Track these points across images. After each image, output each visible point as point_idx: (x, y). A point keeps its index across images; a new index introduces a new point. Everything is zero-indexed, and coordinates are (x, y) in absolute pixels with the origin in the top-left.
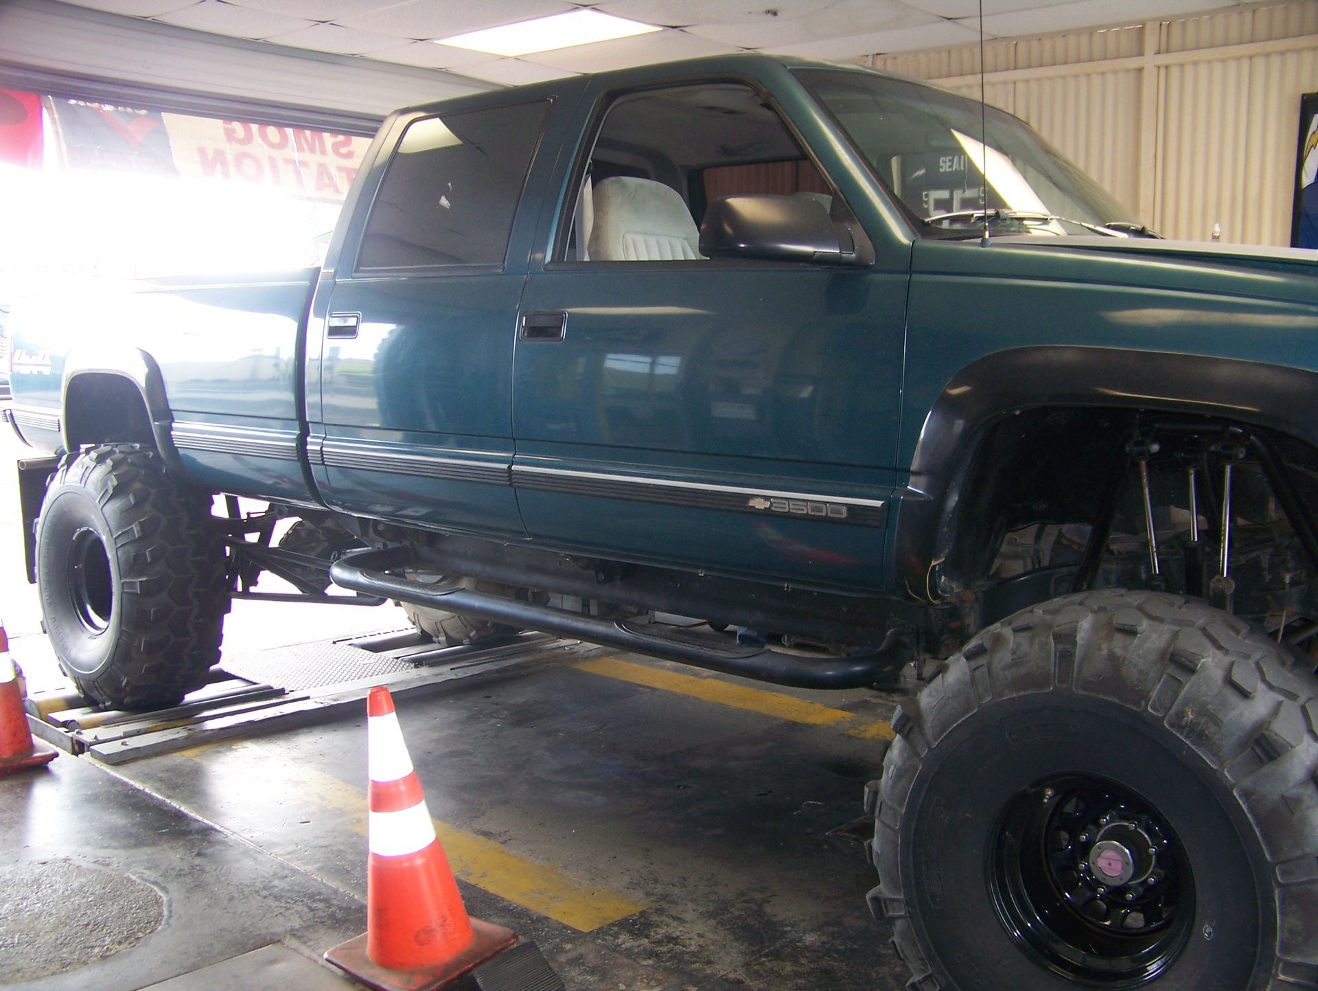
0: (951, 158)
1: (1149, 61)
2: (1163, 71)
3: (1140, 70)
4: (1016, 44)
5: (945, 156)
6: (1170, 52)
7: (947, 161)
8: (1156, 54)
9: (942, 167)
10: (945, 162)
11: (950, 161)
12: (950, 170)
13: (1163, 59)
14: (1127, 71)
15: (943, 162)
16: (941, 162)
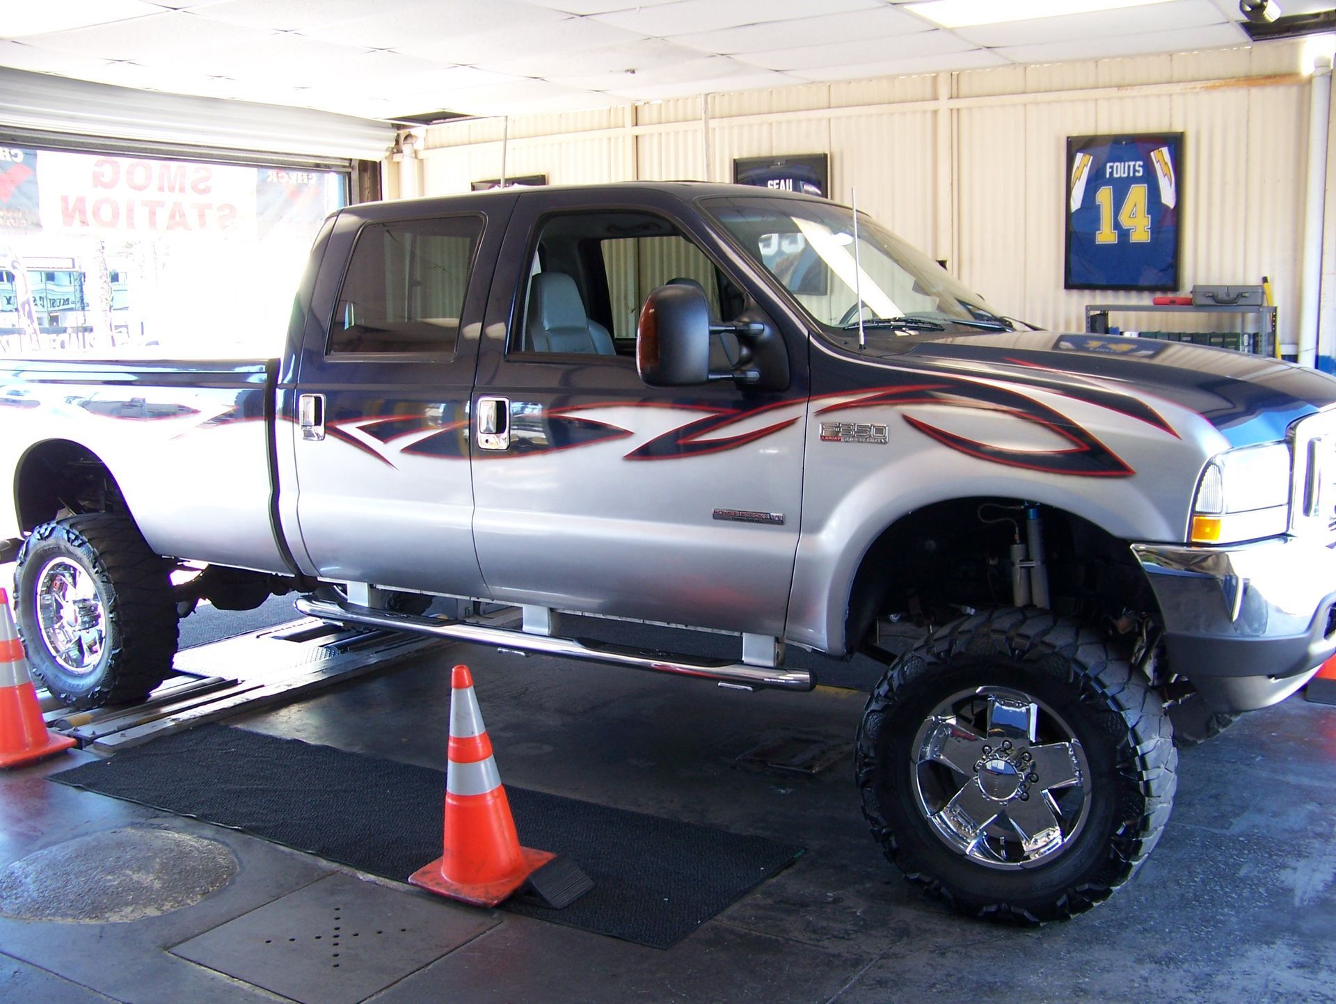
0: (778, 181)
1: (944, 105)
2: (955, 113)
3: (935, 112)
4: (830, 86)
5: (773, 179)
6: (960, 98)
7: (775, 185)
8: (949, 99)
10: (773, 185)
11: (777, 184)
13: (955, 104)
14: (925, 112)
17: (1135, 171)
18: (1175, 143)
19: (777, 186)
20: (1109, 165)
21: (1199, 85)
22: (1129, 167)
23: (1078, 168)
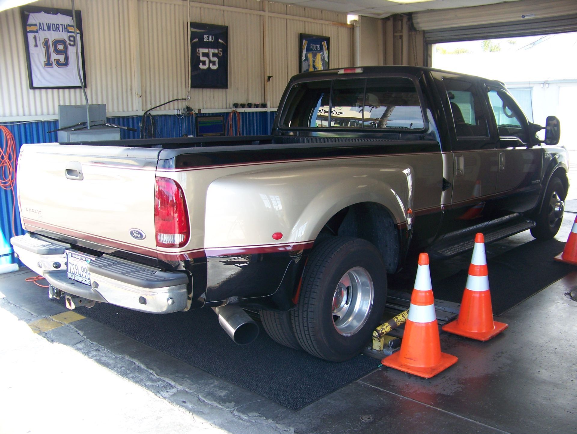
9: (205, 39)
10: (206, 37)
11: (208, 37)
12: (208, 41)
15: (205, 37)
16: (204, 37)
17: (318, 48)
18: (327, 40)
19: (208, 38)
20: (311, 45)
21: (331, 23)
22: (316, 46)
23: (304, 45)
